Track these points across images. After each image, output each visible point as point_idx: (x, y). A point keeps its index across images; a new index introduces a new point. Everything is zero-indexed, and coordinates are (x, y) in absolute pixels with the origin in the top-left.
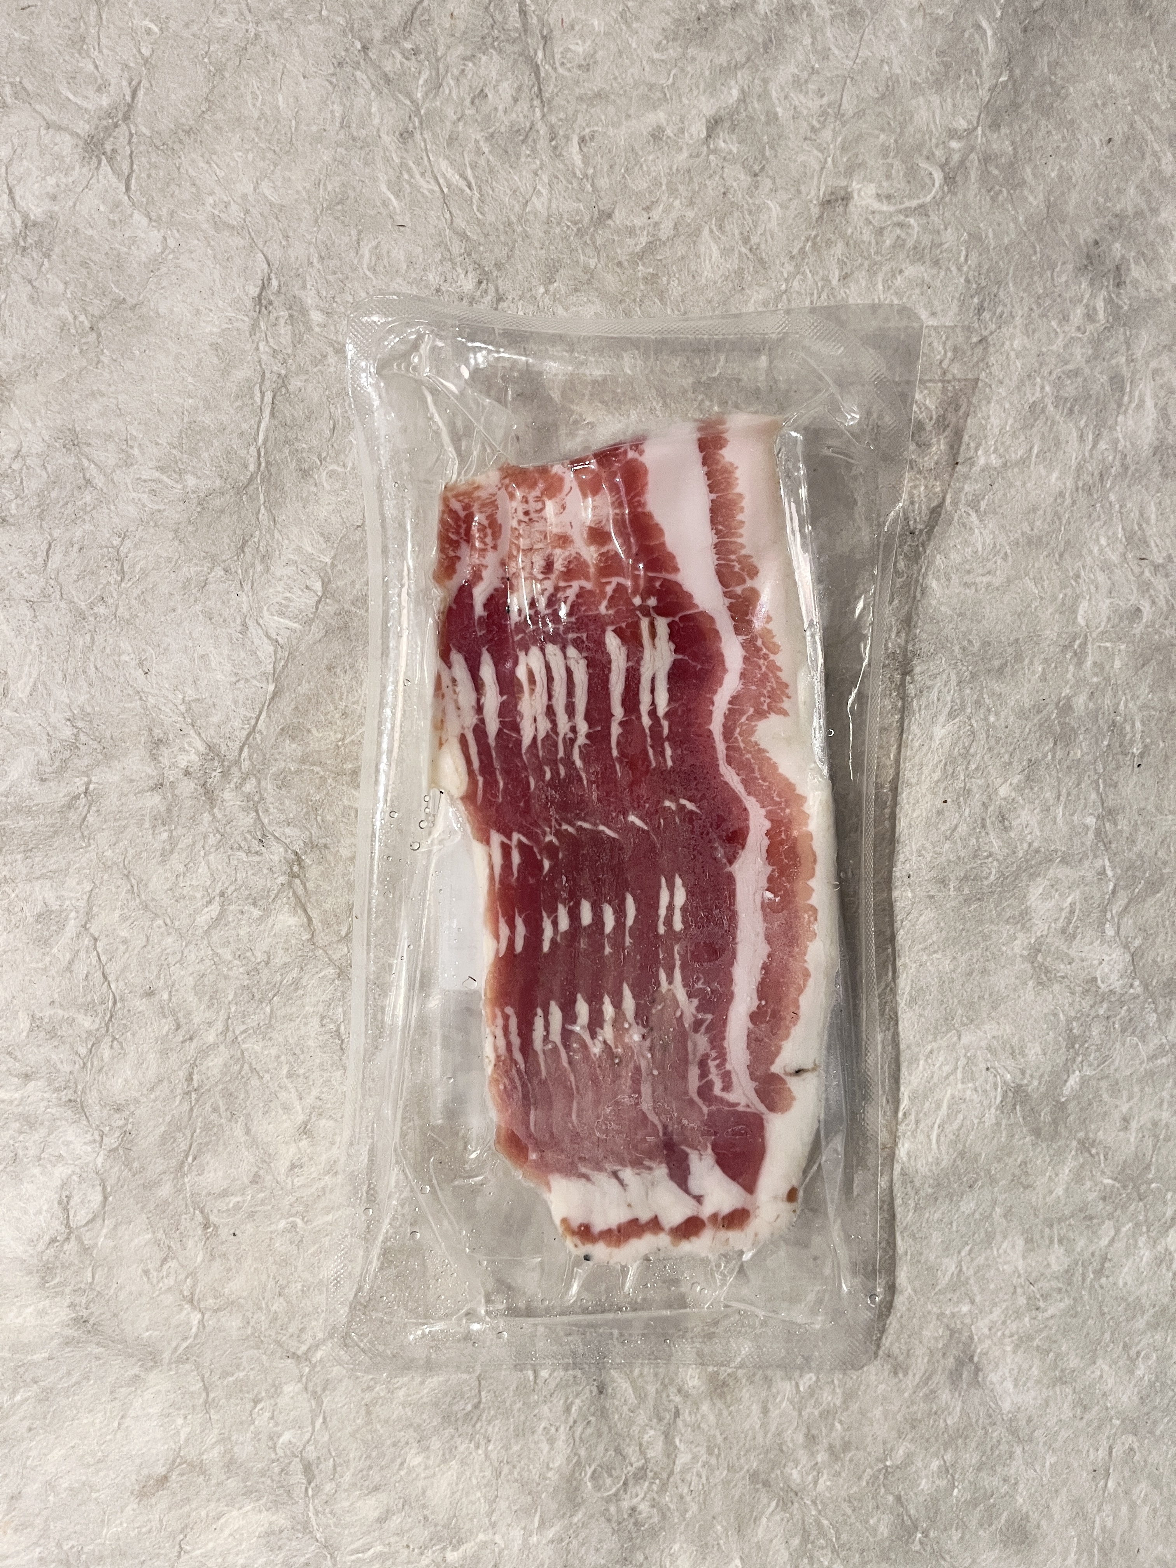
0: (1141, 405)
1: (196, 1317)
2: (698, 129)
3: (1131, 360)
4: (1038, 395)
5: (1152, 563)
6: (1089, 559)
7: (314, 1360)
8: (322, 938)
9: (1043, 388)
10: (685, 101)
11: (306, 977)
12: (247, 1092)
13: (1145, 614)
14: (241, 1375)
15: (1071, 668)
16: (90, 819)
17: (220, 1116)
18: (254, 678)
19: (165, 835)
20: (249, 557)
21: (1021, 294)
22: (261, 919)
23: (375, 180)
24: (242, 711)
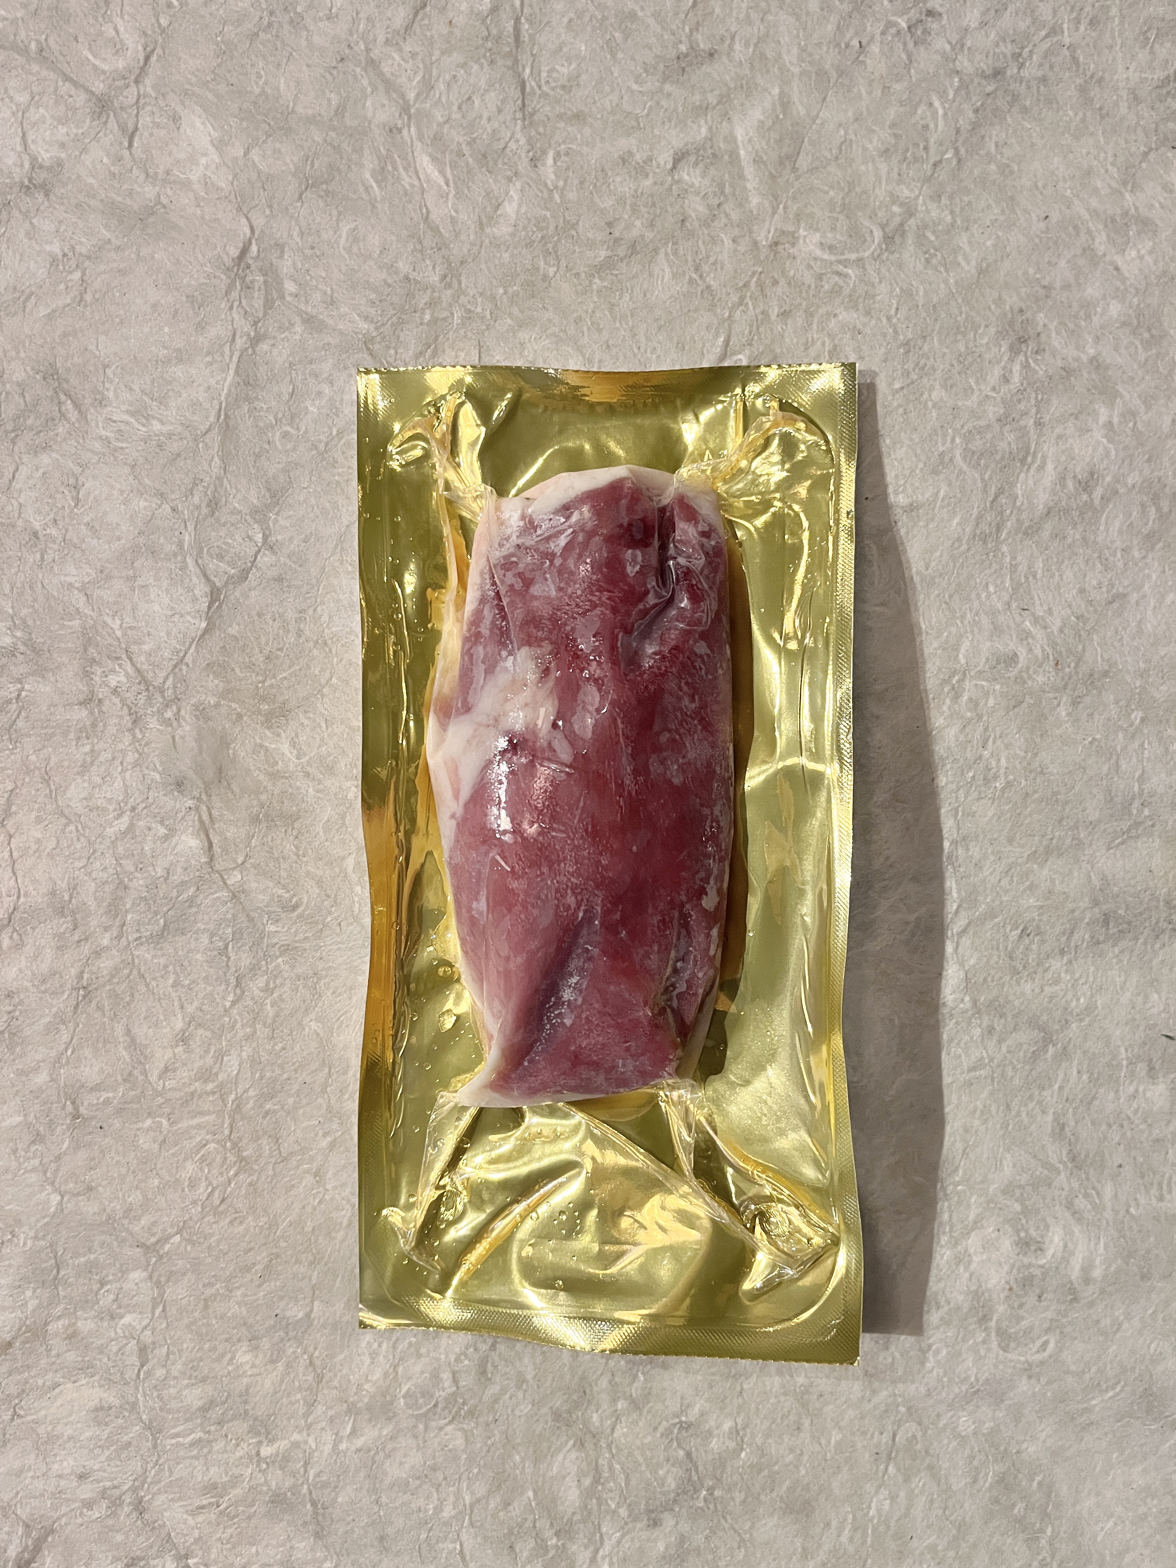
0: (1042, 467)
1: (55, 1198)
2: (665, 158)
3: (1039, 424)
4: (948, 444)
5: (1033, 614)
6: (976, 604)
7: (162, 1252)
8: (219, 864)
9: (953, 440)
10: (656, 132)
11: (201, 896)
12: (132, 995)
13: (1021, 658)
14: (92, 1257)
15: (948, 701)
16: (20, 724)
17: (104, 1015)
18: (189, 613)
19: (87, 748)
20: (196, 500)
21: (945, 350)
22: (166, 838)
23: (361, 165)
24: (174, 642)
